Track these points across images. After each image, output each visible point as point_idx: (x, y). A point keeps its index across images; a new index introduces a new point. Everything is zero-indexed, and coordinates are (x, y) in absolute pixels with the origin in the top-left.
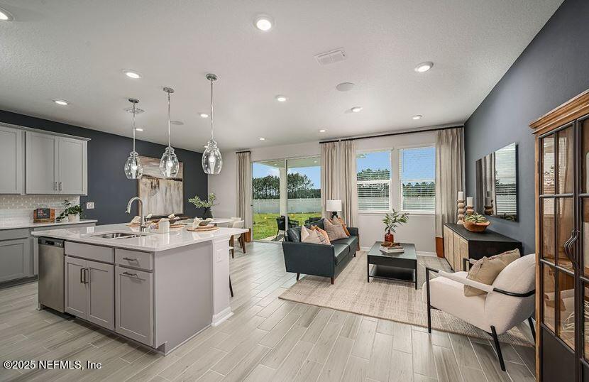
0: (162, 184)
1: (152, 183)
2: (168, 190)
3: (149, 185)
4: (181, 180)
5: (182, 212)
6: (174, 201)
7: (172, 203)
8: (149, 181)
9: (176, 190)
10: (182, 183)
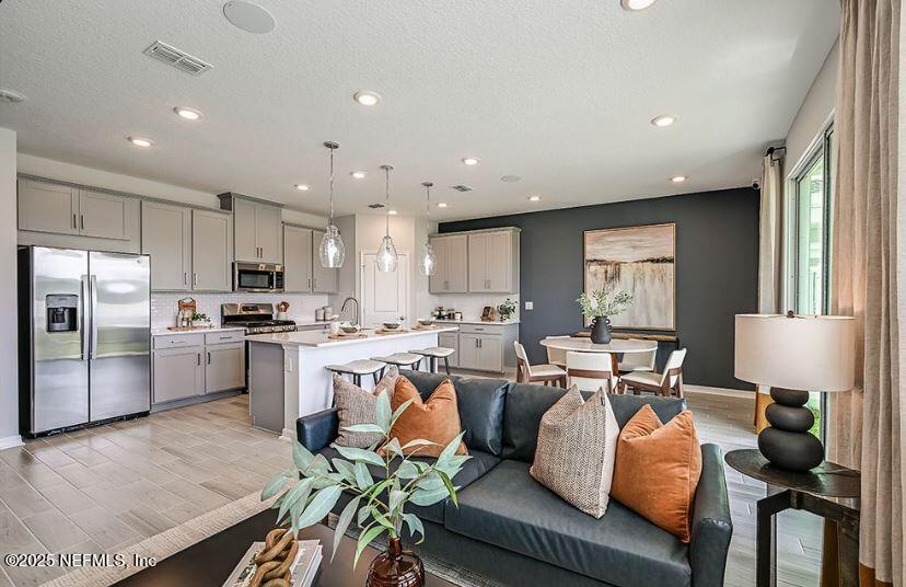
0: (627, 273)
1: (606, 272)
2: (638, 283)
3: (601, 276)
4: (671, 261)
5: (671, 325)
6: (652, 303)
7: (647, 307)
8: (601, 269)
9: (657, 281)
10: (671, 267)
